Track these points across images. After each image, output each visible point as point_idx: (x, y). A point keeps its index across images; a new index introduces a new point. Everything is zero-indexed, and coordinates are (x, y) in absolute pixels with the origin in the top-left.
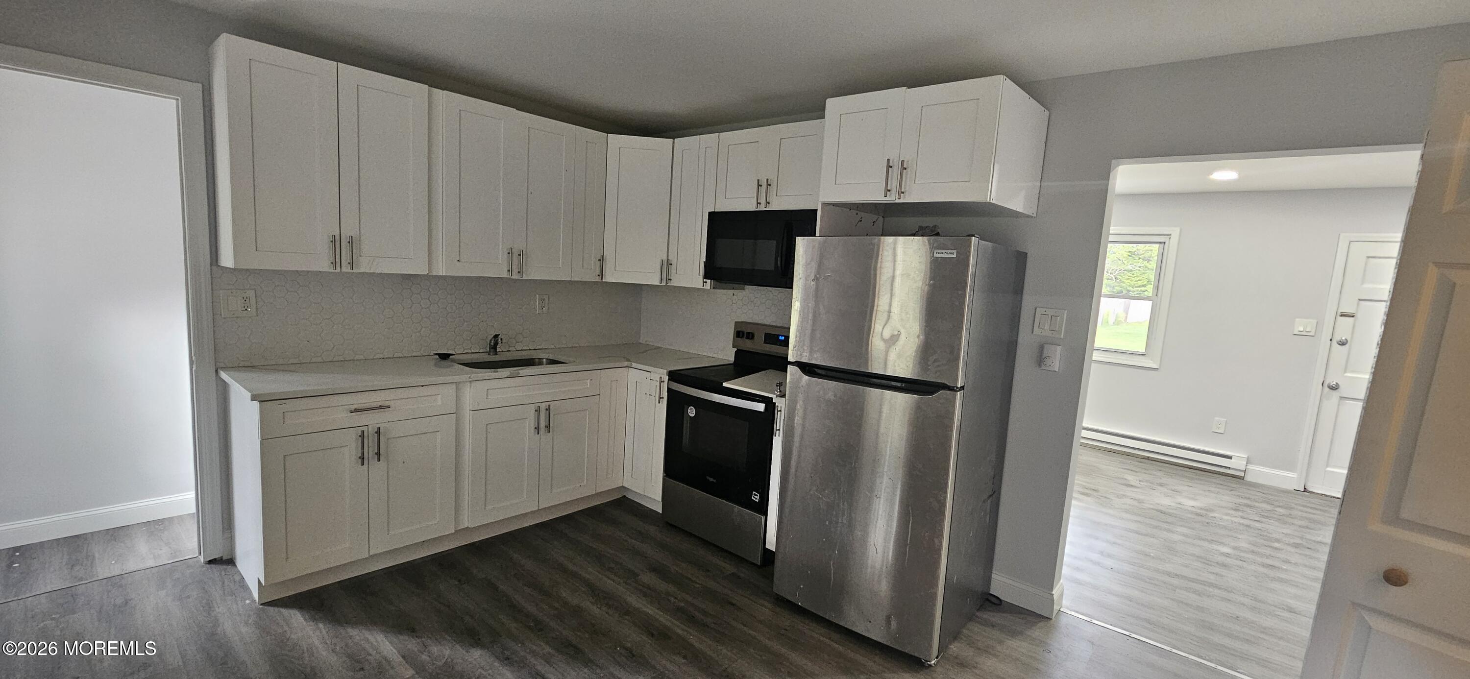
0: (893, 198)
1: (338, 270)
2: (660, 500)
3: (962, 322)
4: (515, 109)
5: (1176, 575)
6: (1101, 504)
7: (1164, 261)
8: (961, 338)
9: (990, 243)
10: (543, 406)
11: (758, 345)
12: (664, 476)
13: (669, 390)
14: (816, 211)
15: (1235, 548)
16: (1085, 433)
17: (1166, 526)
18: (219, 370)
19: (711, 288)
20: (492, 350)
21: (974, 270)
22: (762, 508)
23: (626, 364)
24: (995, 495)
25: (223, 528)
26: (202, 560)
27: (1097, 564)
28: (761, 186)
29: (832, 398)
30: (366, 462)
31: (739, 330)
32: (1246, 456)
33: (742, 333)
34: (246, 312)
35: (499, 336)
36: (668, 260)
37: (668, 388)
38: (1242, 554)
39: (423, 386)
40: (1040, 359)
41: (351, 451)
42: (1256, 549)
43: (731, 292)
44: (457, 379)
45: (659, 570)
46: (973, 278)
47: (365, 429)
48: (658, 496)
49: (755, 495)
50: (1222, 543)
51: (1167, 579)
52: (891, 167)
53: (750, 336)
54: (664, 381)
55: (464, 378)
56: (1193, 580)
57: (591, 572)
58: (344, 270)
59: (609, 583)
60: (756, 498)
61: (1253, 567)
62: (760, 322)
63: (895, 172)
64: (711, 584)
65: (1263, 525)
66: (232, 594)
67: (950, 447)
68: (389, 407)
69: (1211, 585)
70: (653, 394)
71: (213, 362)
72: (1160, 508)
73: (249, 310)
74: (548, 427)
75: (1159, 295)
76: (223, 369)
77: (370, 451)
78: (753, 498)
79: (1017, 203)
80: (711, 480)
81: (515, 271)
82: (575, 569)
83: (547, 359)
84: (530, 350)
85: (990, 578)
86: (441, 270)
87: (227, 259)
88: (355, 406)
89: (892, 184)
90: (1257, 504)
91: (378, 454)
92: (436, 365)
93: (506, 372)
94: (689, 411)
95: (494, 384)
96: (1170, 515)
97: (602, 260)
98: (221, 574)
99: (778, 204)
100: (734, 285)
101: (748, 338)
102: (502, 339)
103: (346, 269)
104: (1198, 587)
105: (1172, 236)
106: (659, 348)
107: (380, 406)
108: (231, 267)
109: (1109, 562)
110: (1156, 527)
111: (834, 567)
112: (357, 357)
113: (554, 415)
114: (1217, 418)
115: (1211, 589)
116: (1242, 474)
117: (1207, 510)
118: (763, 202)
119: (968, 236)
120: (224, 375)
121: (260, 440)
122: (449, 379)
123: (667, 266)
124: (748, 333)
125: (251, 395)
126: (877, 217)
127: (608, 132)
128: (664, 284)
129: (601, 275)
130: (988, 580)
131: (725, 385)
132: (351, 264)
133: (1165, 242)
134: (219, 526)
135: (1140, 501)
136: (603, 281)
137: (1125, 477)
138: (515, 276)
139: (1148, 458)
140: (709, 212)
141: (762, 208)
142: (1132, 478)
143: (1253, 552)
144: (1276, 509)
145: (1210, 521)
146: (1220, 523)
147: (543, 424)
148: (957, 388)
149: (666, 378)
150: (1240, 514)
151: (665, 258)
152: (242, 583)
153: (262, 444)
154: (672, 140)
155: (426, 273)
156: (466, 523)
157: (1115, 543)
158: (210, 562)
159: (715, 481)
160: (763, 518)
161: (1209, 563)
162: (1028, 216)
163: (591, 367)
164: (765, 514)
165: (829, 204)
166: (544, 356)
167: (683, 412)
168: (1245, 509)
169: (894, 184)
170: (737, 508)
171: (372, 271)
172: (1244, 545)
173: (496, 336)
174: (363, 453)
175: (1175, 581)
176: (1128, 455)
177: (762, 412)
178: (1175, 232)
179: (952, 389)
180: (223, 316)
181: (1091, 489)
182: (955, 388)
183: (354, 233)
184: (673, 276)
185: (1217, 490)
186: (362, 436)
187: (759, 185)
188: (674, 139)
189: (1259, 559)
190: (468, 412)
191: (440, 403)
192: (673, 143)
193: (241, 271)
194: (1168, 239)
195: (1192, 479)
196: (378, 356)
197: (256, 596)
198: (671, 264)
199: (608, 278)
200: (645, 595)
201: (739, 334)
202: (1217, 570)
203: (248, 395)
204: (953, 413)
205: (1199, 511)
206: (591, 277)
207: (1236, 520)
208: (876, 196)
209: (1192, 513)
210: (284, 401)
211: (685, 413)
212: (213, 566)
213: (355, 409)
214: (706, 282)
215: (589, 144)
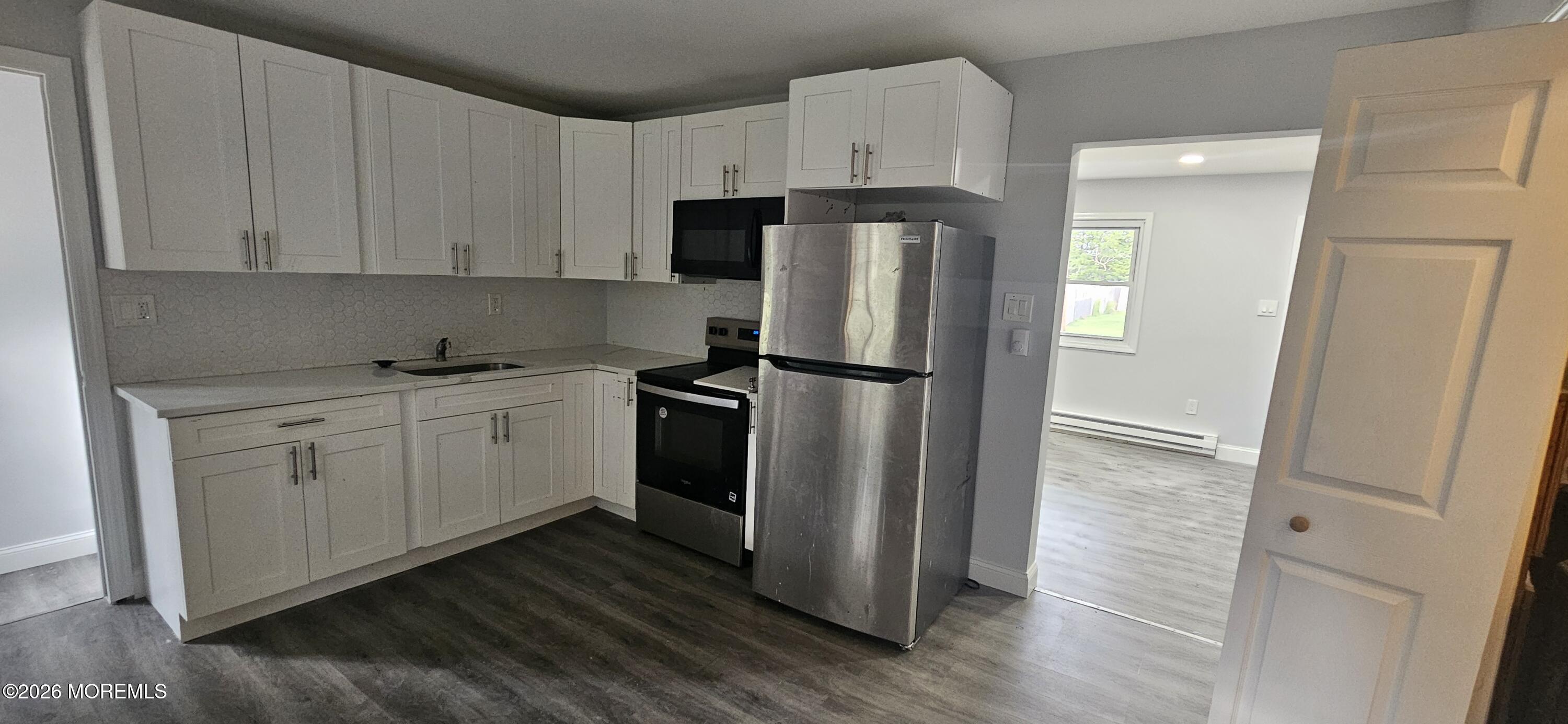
0: (859, 184)
1: (254, 270)
2: (634, 507)
3: (929, 307)
4: (451, 89)
5: (1146, 550)
6: (1080, 489)
7: (1140, 245)
8: (927, 325)
9: (954, 229)
10: (500, 414)
11: (732, 341)
12: (636, 483)
13: (639, 392)
14: (784, 198)
15: (1201, 523)
16: (1054, 419)
17: (1140, 506)
18: (115, 387)
19: (679, 281)
20: (440, 356)
21: (939, 256)
22: (740, 508)
23: (591, 366)
24: (970, 481)
25: (133, 564)
26: (109, 601)
27: (1071, 544)
28: (728, 172)
29: (805, 390)
30: (300, 481)
31: (712, 326)
32: (1217, 436)
33: (715, 329)
34: (144, 319)
35: (448, 341)
36: (633, 253)
37: (637, 389)
38: (1207, 528)
39: (361, 396)
40: (1010, 344)
41: (280, 472)
42: (1219, 522)
43: (701, 286)
44: (399, 387)
45: (633, 579)
46: (938, 264)
47: (297, 445)
48: (631, 502)
49: (732, 495)
50: (1189, 519)
51: (1137, 554)
52: (857, 151)
53: (724, 332)
54: (632, 383)
55: (409, 385)
56: (1159, 554)
57: (561, 586)
58: (261, 269)
59: (580, 595)
60: (733, 498)
61: (1215, 539)
62: (734, 317)
63: (861, 158)
64: (688, 588)
65: (1228, 500)
66: (148, 633)
67: (920, 433)
68: (323, 420)
69: (1176, 557)
70: (622, 397)
71: (107, 378)
72: (1136, 489)
73: (148, 317)
74: (507, 436)
75: (1135, 280)
76: (120, 385)
77: (304, 470)
78: (730, 499)
79: (982, 188)
80: (686, 482)
81: (461, 266)
82: (542, 582)
83: (503, 364)
84: (484, 354)
85: (968, 564)
86: (375, 269)
87: (116, 259)
88: (283, 421)
89: (857, 171)
90: (1224, 481)
91: (314, 472)
92: (374, 374)
93: (456, 378)
94: (660, 412)
95: (441, 392)
96: (1145, 495)
97: (559, 255)
98: (133, 615)
99: (746, 192)
100: (706, 278)
101: (721, 334)
102: (450, 343)
103: (263, 269)
104: (1164, 560)
105: (1146, 221)
106: (628, 348)
107: (313, 419)
108: (123, 269)
109: (1083, 542)
110: (1131, 507)
111: (811, 561)
112: (284, 368)
113: (513, 423)
114: (1190, 400)
115: (1176, 562)
116: (1212, 453)
117: (1178, 489)
118: (730, 189)
119: (933, 221)
120: (121, 392)
121: (172, 461)
122: (390, 387)
123: (631, 260)
124: (721, 329)
125: (158, 412)
126: (848, 204)
127: (560, 114)
128: (629, 279)
129: (559, 272)
130: (966, 565)
131: (696, 382)
132: (269, 264)
133: (1140, 227)
134: (128, 564)
135: (1117, 484)
136: (562, 277)
137: (1105, 462)
138: (462, 274)
139: (1127, 442)
140: (674, 202)
141: (729, 196)
142: (1111, 462)
143: (1216, 525)
144: (1242, 484)
145: (1181, 499)
146: (1190, 500)
147: (501, 433)
148: (926, 374)
149: (635, 379)
150: (1208, 490)
151: (629, 251)
152: (160, 621)
153: (174, 466)
154: (631, 123)
155: (358, 272)
156: (419, 541)
157: (1090, 524)
158: (120, 602)
159: (690, 483)
160: (742, 518)
161: (1176, 537)
162: (994, 201)
163: (554, 370)
164: (743, 513)
165: (797, 191)
166: (500, 360)
167: (654, 414)
168: (1213, 485)
169: (859, 170)
170: (714, 510)
171: (295, 271)
172: (1208, 519)
173: (444, 340)
174: (296, 471)
175: (1144, 556)
176: (1109, 440)
177: (735, 409)
178: (1149, 217)
179: (921, 375)
180: (116, 325)
181: (1071, 475)
182: (924, 375)
183: (271, 228)
184: (639, 270)
185: (1190, 469)
186: (294, 452)
187: (726, 172)
188: (633, 122)
189: (1223, 532)
190: (415, 422)
191: (381, 414)
192: (633, 126)
193: (134, 272)
194: (1143, 224)
195: (1166, 460)
196: (307, 366)
197: (178, 634)
198: (636, 258)
199: (567, 275)
200: (620, 604)
201: (712, 330)
202: (1182, 543)
203: (155, 411)
204: (922, 400)
205: (1171, 490)
206: (546, 272)
207: (1204, 496)
208: (842, 181)
209: (1164, 492)
210: (199, 417)
211: (656, 415)
212: (122, 606)
213: (284, 424)
214: (674, 276)
215: (538, 127)
